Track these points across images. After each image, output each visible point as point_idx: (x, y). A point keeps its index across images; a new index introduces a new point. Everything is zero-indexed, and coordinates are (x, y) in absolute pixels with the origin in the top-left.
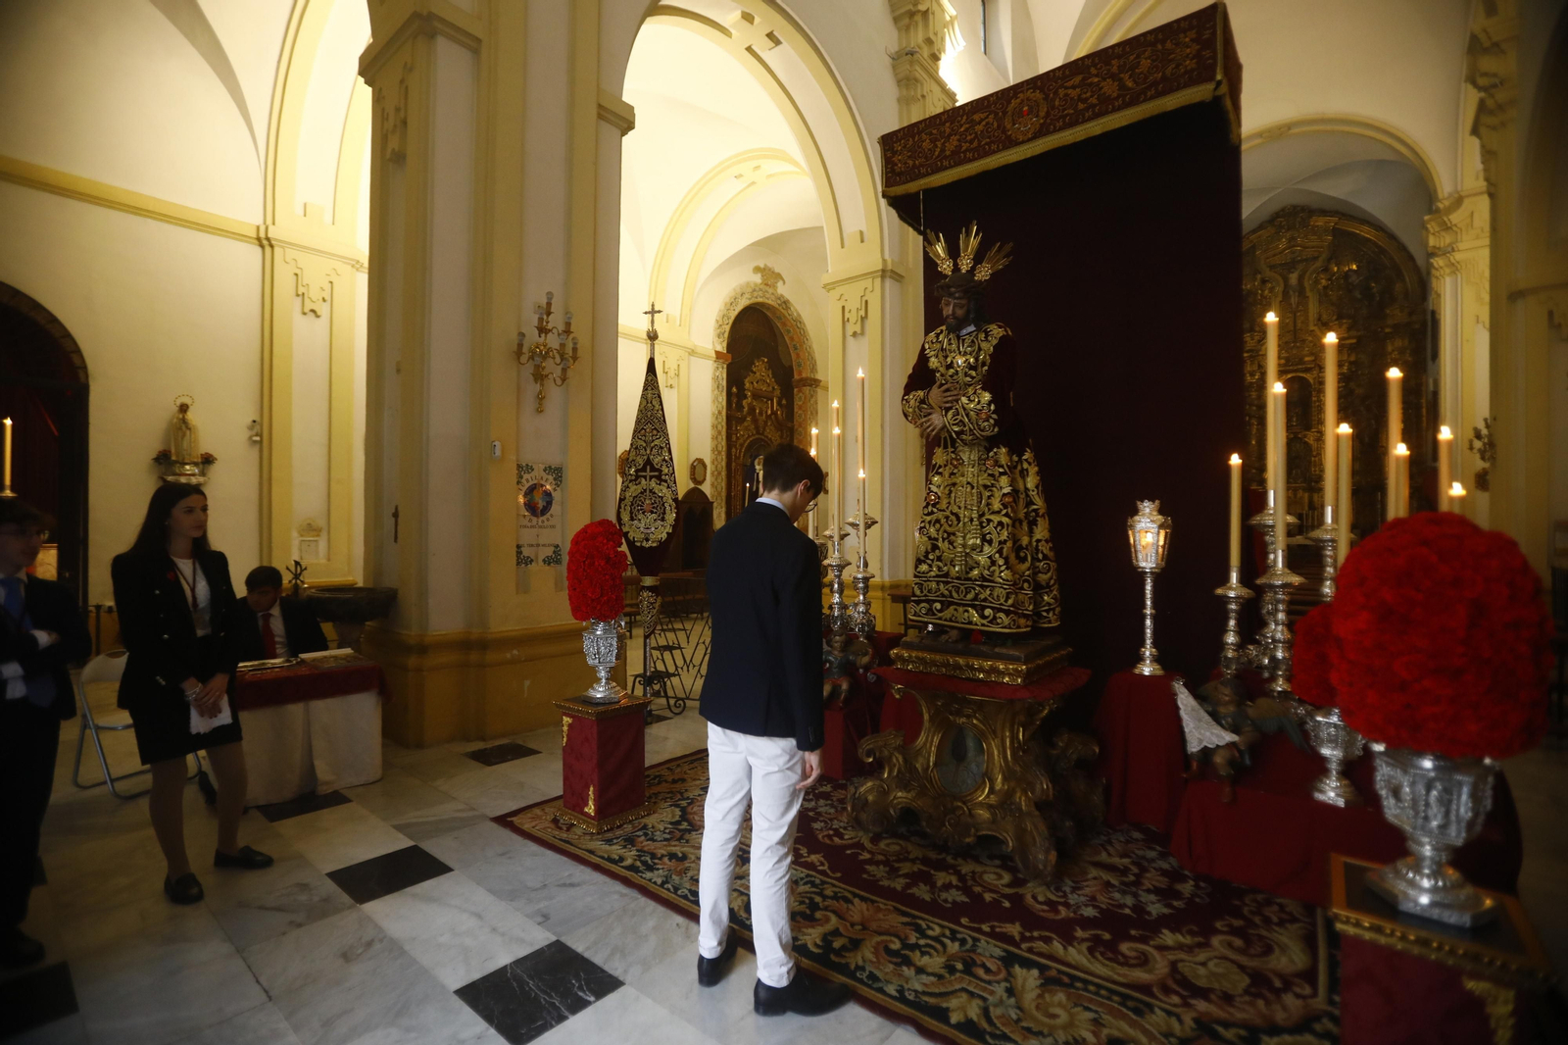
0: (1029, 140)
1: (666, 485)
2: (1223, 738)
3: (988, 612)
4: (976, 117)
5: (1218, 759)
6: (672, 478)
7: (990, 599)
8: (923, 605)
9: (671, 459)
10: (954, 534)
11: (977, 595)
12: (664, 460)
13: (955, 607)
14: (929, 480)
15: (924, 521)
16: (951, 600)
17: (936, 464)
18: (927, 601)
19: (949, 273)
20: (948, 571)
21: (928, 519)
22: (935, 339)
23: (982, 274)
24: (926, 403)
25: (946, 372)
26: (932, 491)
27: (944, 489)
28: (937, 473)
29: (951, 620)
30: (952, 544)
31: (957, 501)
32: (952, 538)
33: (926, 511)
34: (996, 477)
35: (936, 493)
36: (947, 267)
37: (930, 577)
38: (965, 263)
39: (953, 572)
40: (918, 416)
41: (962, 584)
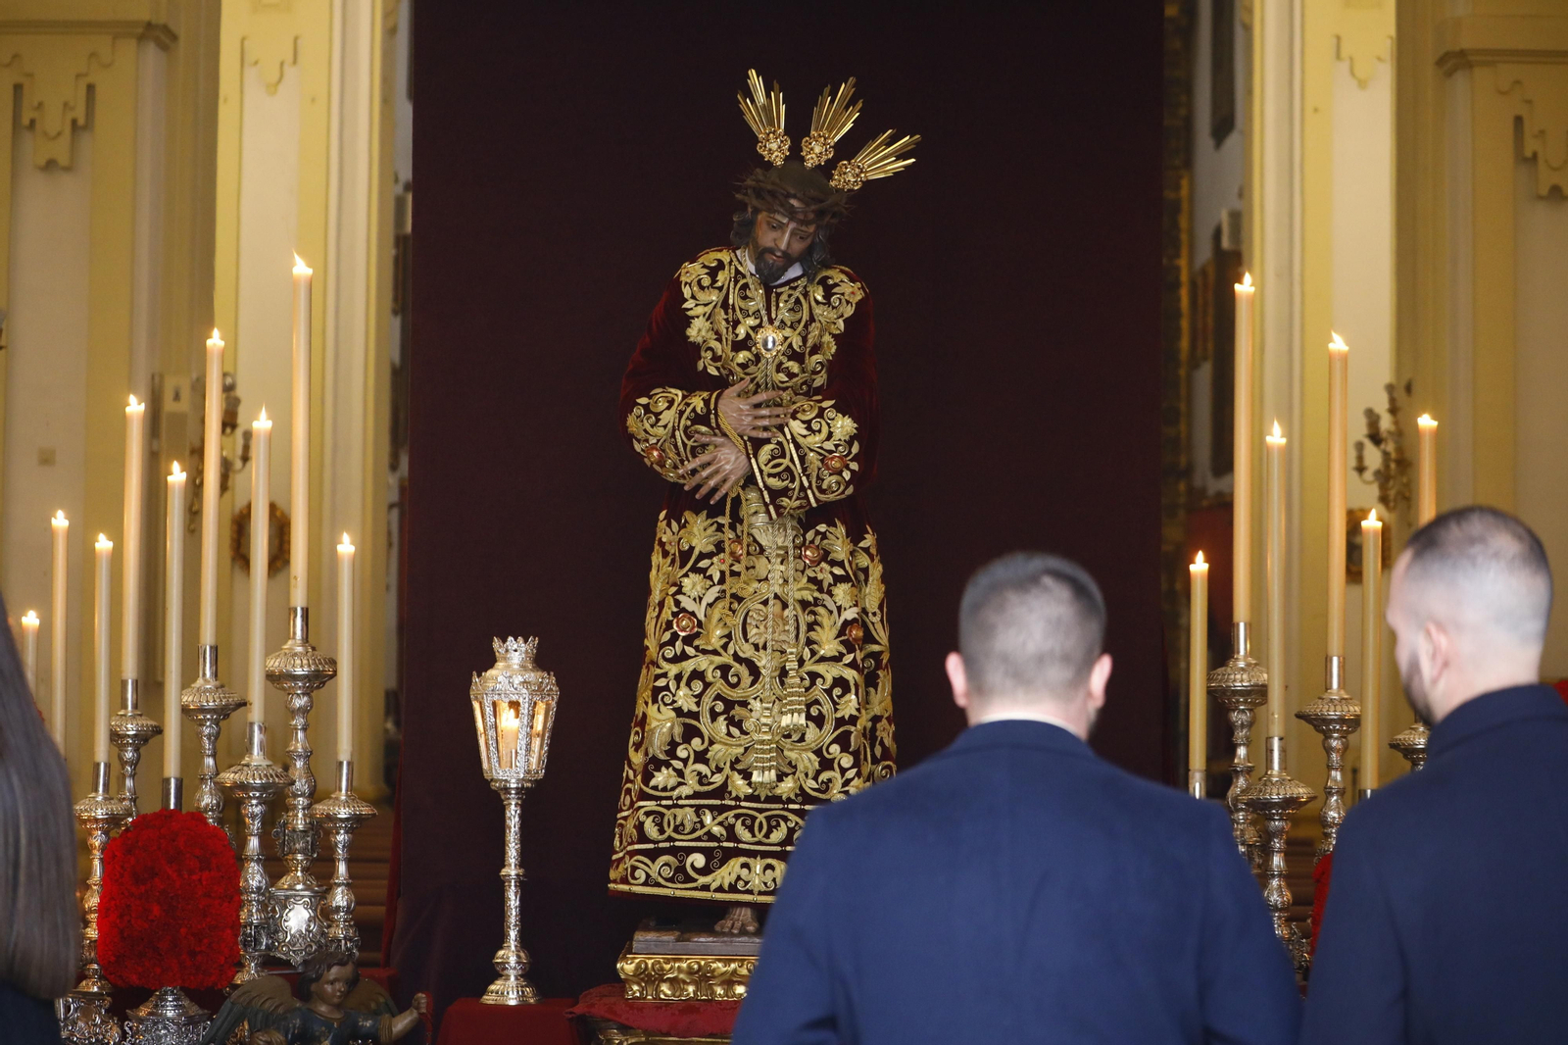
10: (744, 705)
13: (743, 860)
14: (674, 584)
15: (665, 675)
16: (731, 845)
17: (692, 549)
18: (673, 851)
19: (779, 163)
20: (725, 784)
21: (673, 670)
22: (706, 281)
23: (847, 177)
24: (708, 425)
25: (731, 354)
26: (684, 610)
27: (710, 605)
28: (695, 570)
29: (733, 889)
30: (739, 725)
31: (752, 632)
32: (738, 711)
33: (669, 653)
34: (825, 585)
35: (693, 614)
36: (775, 149)
37: (679, 798)
38: (817, 150)
39: (739, 784)
40: (676, 446)
41: (760, 811)
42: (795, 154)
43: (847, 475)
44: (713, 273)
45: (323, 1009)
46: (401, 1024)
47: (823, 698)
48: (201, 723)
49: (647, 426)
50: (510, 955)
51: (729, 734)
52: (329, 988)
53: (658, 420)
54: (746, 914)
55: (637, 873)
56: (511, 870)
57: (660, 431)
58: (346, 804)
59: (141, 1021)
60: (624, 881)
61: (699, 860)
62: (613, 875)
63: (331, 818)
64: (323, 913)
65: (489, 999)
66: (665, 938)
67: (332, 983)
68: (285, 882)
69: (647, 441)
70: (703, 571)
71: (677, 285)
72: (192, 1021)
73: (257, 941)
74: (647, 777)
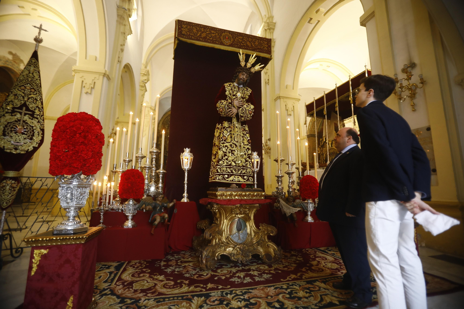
0: (228, 46)
1: (37, 120)
2: (297, 210)
3: (245, 177)
4: (212, 32)
5: (295, 216)
6: (42, 118)
7: (246, 173)
8: (221, 176)
9: (42, 107)
10: (234, 151)
11: (241, 172)
12: (37, 107)
13: (234, 176)
14: (223, 132)
15: (221, 146)
16: (232, 174)
17: (225, 127)
18: (222, 174)
19: (243, 66)
20: (231, 164)
21: (222, 145)
22: (229, 86)
23: (253, 70)
24: (231, 104)
25: (232, 97)
26: (224, 136)
27: (228, 135)
28: (226, 130)
29: (232, 181)
30: (233, 154)
31: (236, 139)
32: (233, 152)
33: (222, 142)
34: (245, 134)
35: (225, 136)
36: (243, 64)
37: (223, 166)
38: (249, 65)
39: (233, 164)
40: (225, 108)
41: (237, 168)
42: (246, 65)
43: (252, 115)
44: (230, 85)
45: (158, 202)
46: (171, 205)
47: (246, 151)
48: (139, 159)
49: (220, 105)
50: (185, 194)
51: (232, 155)
52: (159, 199)
53: (223, 104)
54: (235, 185)
55: (217, 178)
56: (186, 182)
57: (223, 106)
58: (162, 170)
59: (126, 204)
60: (214, 179)
61: (226, 176)
62: (210, 179)
63: (160, 172)
64: (157, 188)
65: (182, 201)
66: (223, 188)
67: (160, 198)
68: (151, 183)
69: (220, 108)
70: (227, 130)
71: (224, 86)
72: (135, 204)
73: (146, 192)
74: (218, 162)
